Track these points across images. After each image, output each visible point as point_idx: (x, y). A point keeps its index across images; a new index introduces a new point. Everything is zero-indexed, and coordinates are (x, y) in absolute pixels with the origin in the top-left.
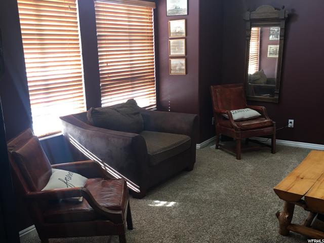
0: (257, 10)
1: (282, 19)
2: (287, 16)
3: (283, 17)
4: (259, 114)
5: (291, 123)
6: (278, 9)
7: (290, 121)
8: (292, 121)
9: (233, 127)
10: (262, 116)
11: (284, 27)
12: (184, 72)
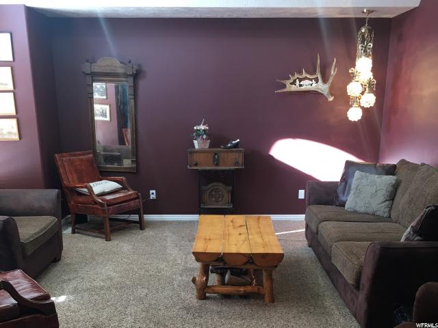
0: (98, 61)
1: (131, 75)
2: (135, 72)
3: (131, 73)
4: (121, 187)
5: (153, 194)
6: (123, 63)
7: (151, 192)
8: (154, 191)
9: (96, 203)
10: (124, 188)
11: (132, 85)
12: (17, 137)
